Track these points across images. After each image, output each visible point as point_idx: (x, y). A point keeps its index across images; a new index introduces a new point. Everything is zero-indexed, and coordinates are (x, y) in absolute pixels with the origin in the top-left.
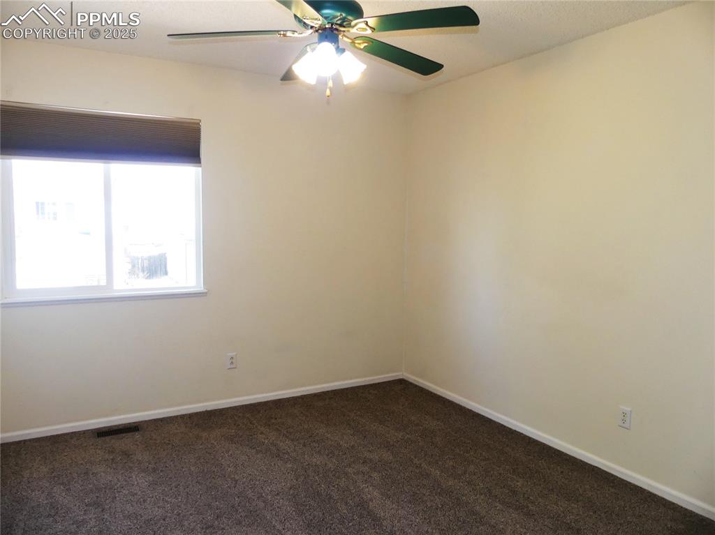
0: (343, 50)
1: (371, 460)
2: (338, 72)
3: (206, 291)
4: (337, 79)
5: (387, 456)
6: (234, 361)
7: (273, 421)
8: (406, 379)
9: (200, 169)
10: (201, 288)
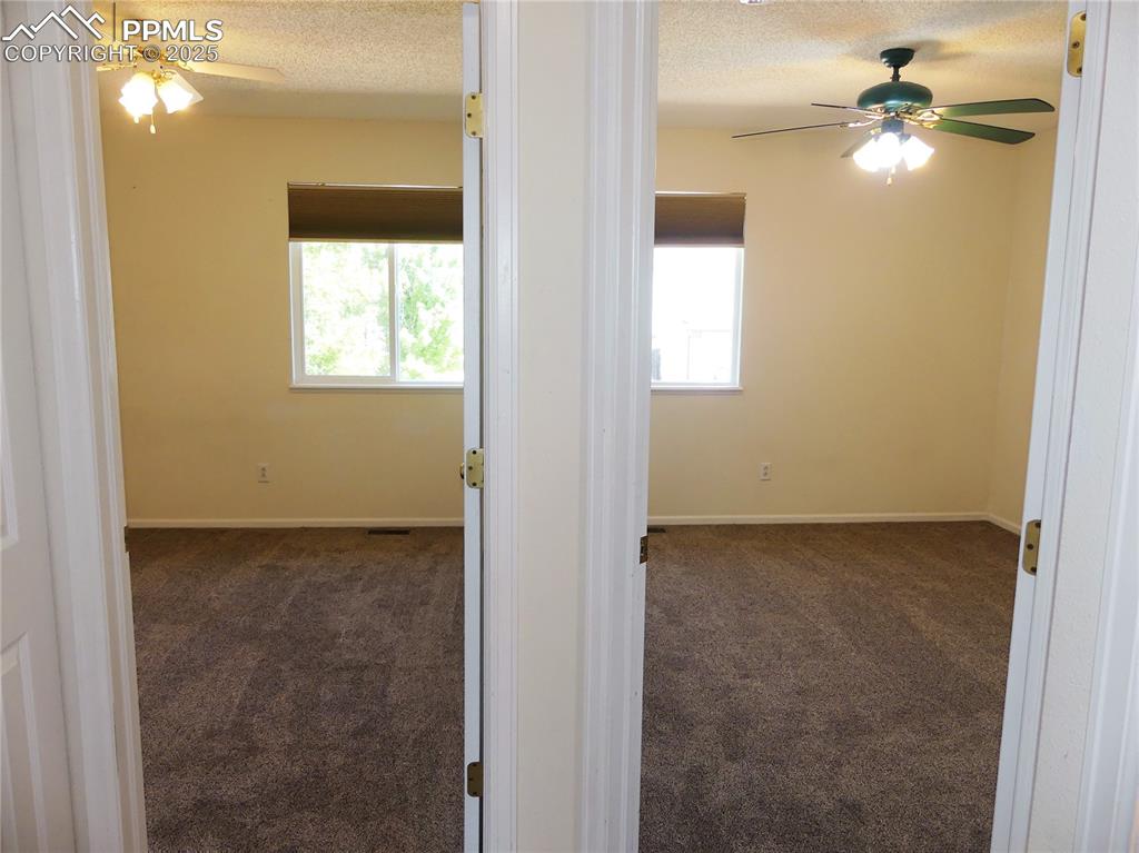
0: (909, 136)
1: (922, 588)
2: (903, 161)
3: (741, 388)
4: (902, 166)
5: (942, 586)
6: (769, 471)
7: (810, 541)
8: (992, 521)
9: (742, 250)
10: (737, 385)
